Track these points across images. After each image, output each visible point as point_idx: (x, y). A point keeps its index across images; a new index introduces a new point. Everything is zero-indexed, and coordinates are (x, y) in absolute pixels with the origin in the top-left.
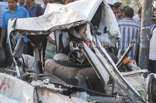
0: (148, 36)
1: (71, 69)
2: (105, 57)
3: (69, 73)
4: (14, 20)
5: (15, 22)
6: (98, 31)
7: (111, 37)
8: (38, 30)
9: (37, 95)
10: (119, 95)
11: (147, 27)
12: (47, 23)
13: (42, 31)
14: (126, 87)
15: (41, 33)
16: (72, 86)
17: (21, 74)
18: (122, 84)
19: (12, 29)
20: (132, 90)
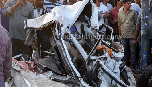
0: (146, 24)
2: (63, 47)
5: (26, 22)
7: (92, 29)
10: (70, 75)
11: (145, 17)
12: (42, 22)
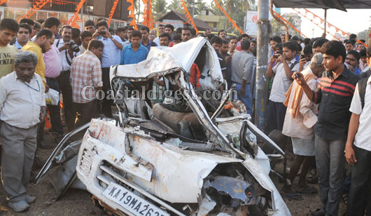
0: (264, 76)
1: (177, 114)
2: (197, 104)
3: (175, 118)
4: (115, 67)
5: (116, 69)
6: (203, 74)
7: (214, 81)
8: (137, 77)
9: (129, 141)
10: (210, 142)
11: (262, 67)
12: (146, 70)
13: (141, 78)
14: (215, 133)
15: (140, 80)
16: (166, 133)
17: (123, 120)
18: (212, 131)
19: (114, 76)
20: (221, 137)
